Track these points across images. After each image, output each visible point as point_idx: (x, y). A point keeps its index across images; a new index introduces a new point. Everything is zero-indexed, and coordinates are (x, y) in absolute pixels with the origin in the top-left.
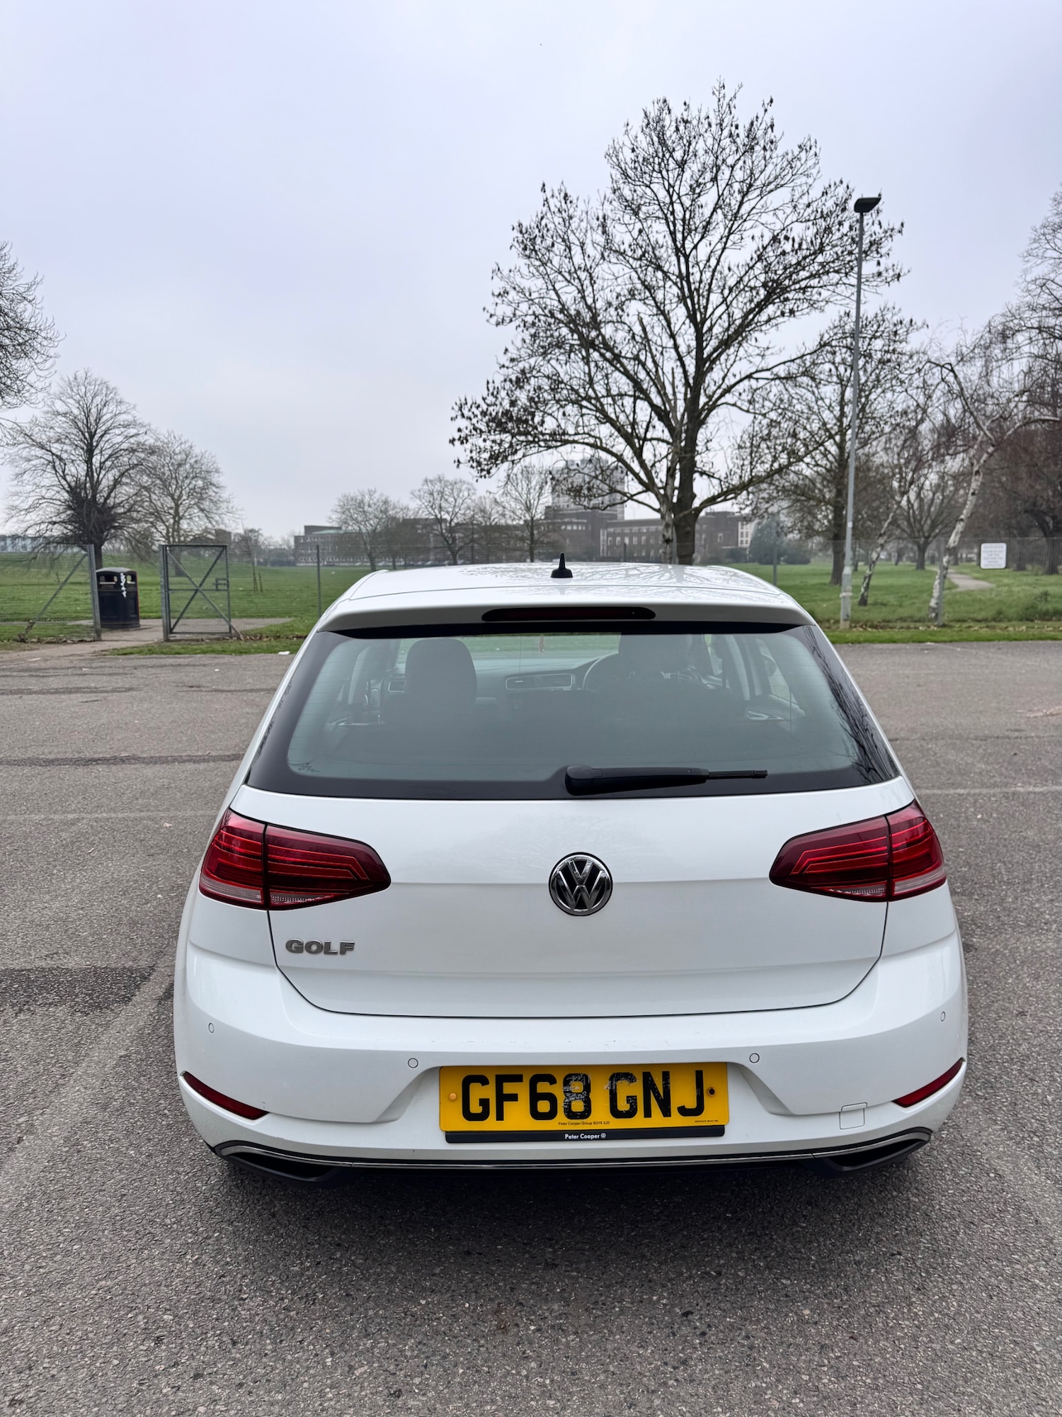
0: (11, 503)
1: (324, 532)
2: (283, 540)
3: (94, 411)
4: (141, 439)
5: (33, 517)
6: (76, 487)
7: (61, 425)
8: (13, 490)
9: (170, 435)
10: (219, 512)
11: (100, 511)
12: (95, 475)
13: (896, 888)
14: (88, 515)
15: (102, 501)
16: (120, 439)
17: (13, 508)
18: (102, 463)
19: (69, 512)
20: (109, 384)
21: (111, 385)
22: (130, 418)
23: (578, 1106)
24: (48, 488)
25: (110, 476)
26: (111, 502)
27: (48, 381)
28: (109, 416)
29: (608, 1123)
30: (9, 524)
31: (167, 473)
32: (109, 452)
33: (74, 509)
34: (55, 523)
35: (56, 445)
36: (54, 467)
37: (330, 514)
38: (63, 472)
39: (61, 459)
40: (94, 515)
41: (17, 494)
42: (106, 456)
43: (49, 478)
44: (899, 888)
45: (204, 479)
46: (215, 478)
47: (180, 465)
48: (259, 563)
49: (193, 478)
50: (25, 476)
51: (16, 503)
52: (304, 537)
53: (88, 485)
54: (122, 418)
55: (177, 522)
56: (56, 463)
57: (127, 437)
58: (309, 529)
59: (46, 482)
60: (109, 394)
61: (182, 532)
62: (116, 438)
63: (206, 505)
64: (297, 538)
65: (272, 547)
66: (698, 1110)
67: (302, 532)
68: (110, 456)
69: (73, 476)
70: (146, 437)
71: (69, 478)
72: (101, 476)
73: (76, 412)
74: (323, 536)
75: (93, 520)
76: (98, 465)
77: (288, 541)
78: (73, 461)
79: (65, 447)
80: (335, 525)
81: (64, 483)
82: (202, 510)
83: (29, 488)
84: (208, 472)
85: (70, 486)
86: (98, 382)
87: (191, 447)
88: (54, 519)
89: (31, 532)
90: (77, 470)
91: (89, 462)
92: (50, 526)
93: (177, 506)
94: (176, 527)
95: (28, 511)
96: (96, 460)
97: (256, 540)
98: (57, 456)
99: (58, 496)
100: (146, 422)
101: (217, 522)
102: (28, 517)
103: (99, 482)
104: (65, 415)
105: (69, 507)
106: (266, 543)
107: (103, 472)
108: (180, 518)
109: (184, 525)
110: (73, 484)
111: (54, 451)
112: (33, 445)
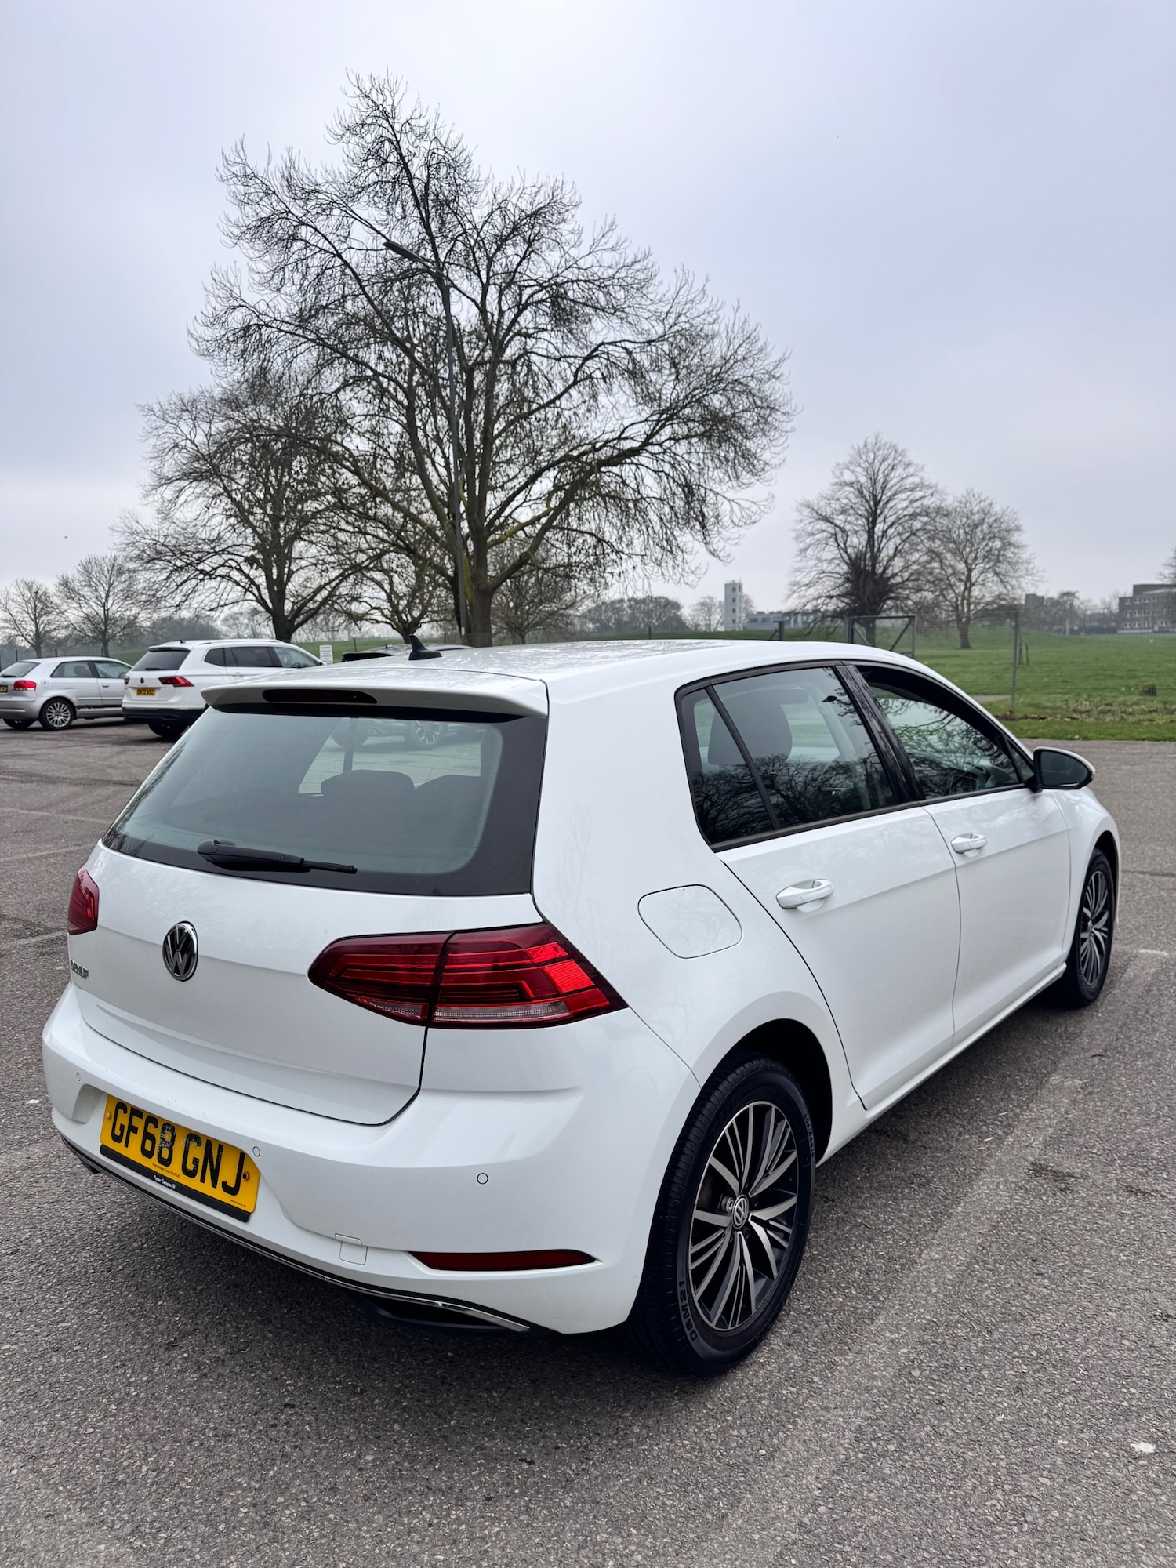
0: (793, 579)
1: (1157, 591)
2: (1104, 602)
3: (881, 476)
4: (926, 502)
5: (812, 592)
6: (857, 558)
7: (848, 496)
8: (797, 565)
9: (969, 494)
10: (1017, 575)
11: (876, 583)
12: (876, 544)
13: (437, 1014)
14: (864, 587)
15: (880, 571)
16: (905, 504)
17: (796, 584)
18: (884, 532)
19: (847, 585)
20: (898, 446)
21: (900, 448)
22: (917, 480)
23: (165, 1154)
24: (830, 561)
25: (891, 545)
26: (889, 572)
27: (782, 456)
28: (895, 481)
29: (178, 1176)
30: (791, 600)
31: (962, 536)
32: (893, 518)
33: (851, 582)
34: (831, 597)
35: (842, 517)
36: (836, 540)
37: (1162, 569)
38: (845, 544)
39: (843, 530)
40: (871, 586)
41: (799, 570)
42: (889, 524)
43: (831, 552)
44: (440, 1014)
45: (1002, 539)
46: (1015, 538)
47: (976, 526)
48: (1072, 631)
49: (990, 539)
50: (809, 552)
51: (797, 579)
52: (1132, 599)
53: (869, 555)
54: (908, 482)
55: (968, 589)
56: (839, 535)
57: (912, 502)
58: (1138, 589)
59: (829, 556)
60: (896, 456)
61: (972, 600)
62: (900, 503)
63: (1003, 567)
64: (1122, 600)
65: (1089, 612)
66: (233, 1191)
67: (1129, 592)
68: (893, 524)
69: (854, 547)
70: (933, 499)
71: (849, 550)
72: (882, 545)
73: (863, 480)
74: (1154, 596)
75: (868, 592)
76: (880, 534)
77: (1110, 604)
78: (856, 532)
79: (849, 519)
80: (1167, 581)
81: (844, 555)
82: (997, 574)
83: (812, 563)
84: (1008, 531)
85: (850, 558)
86: (887, 446)
87: (991, 504)
88: (832, 593)
89: (809, 607)
90: (858, 541)
91: (871, 533)
92: (827, 601)
93: (970, 571)
94: (966, 596)
95: (808, 585)
96: (879, 528)
97: (1072, 606)
98: (840, 528)
99: (838, 569)
100: (934, 482)
101: (1012, 586)
102: (808, 593)
103: (879, 551)
104: (851, 484)
105: (847, 580)
106: (1083, 607)
107: (884, 541)
108: (972, 585)
109: (976, 592)
110: (853, 556)
111: (838, 522)
112: (819, 519)
